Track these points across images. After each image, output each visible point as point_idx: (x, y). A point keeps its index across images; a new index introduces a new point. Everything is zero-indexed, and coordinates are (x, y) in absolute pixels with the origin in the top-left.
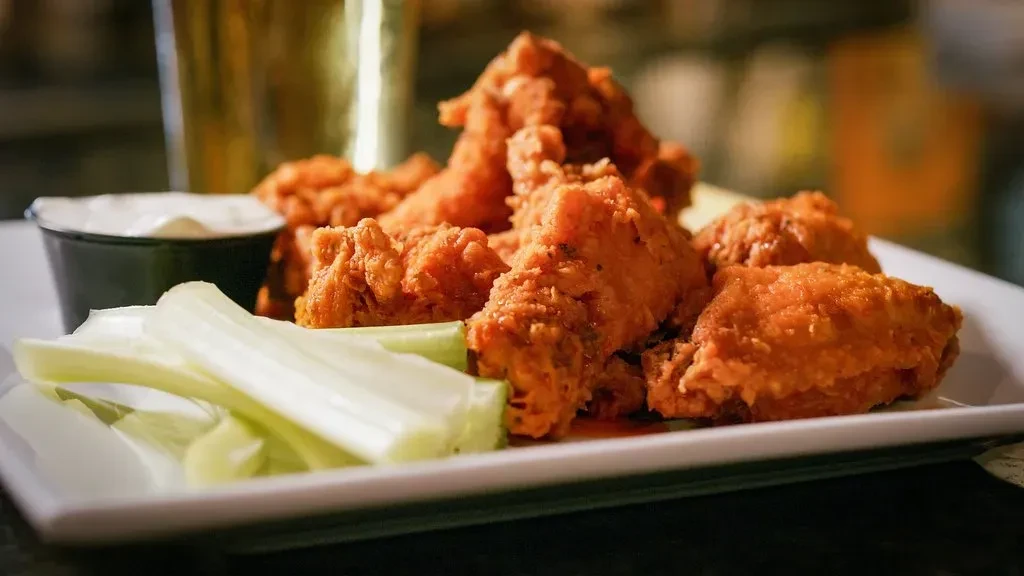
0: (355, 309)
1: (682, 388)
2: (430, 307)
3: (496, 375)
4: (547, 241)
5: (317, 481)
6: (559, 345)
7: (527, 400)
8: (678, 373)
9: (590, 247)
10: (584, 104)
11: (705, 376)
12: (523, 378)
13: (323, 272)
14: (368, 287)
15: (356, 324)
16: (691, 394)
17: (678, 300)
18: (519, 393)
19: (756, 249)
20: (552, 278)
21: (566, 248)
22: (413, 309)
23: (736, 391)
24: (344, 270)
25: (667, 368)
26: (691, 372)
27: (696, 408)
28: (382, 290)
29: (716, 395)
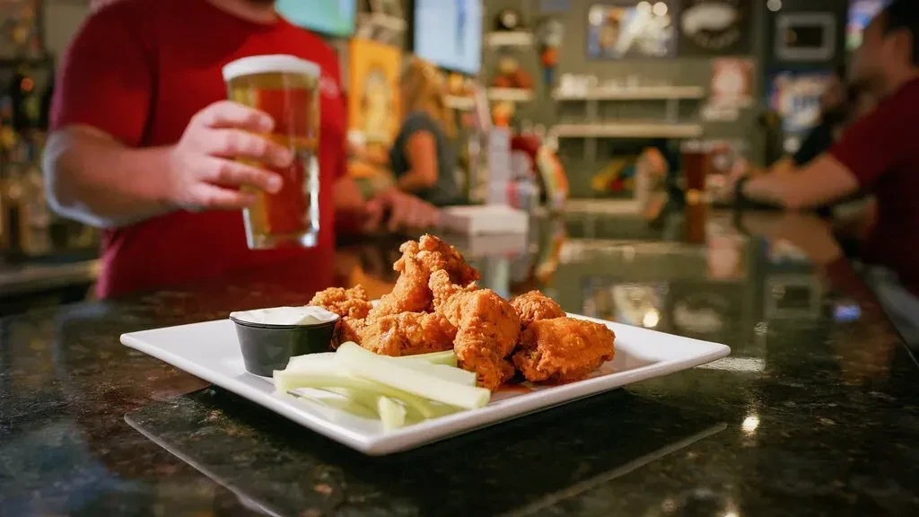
0: (402, 349)
1: (538, 369)
2: (430, 346)
3: (472, 370)
4: (475, 315)
5: (432, 425)
6: (490, 356)
7: (485, 378)
8: (536, 364)
9: (490, 317)
10: (453, 260)
11: (547, 364)
12: (483, 369)
13: (384, 334)
14: (407, 340)
15: (402, 355)
16: (542, 371)
17: (519, 336)
18: (481, 376)
19: (536, 313)
20: (480, 330)
21: (482, 316)
22: (425, 347)
23: (559, 369)
24: (397, 333)
25: (531, 362)
26: (542, 362)
27: (544, 376)
28: (415, 340)
29: (551, 370)
